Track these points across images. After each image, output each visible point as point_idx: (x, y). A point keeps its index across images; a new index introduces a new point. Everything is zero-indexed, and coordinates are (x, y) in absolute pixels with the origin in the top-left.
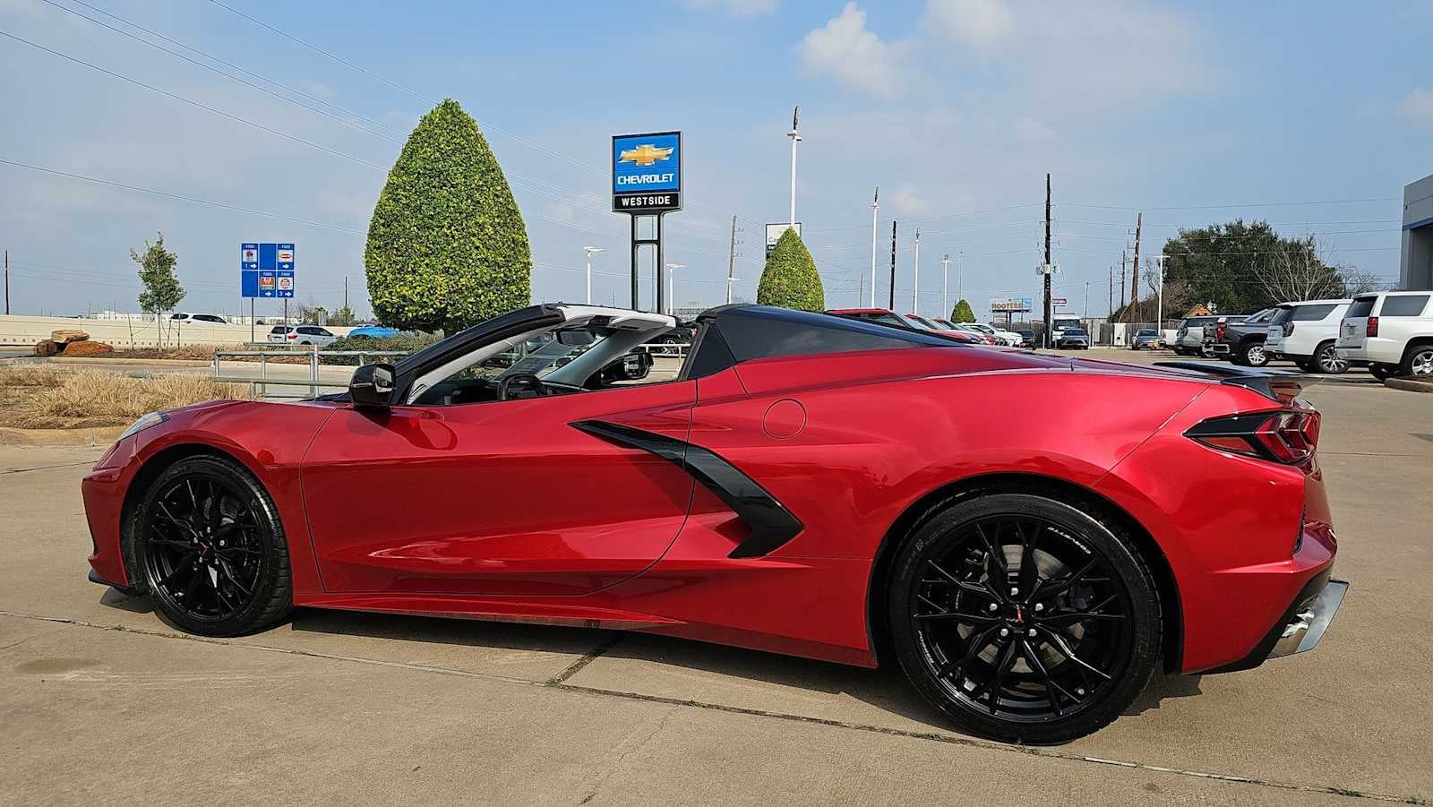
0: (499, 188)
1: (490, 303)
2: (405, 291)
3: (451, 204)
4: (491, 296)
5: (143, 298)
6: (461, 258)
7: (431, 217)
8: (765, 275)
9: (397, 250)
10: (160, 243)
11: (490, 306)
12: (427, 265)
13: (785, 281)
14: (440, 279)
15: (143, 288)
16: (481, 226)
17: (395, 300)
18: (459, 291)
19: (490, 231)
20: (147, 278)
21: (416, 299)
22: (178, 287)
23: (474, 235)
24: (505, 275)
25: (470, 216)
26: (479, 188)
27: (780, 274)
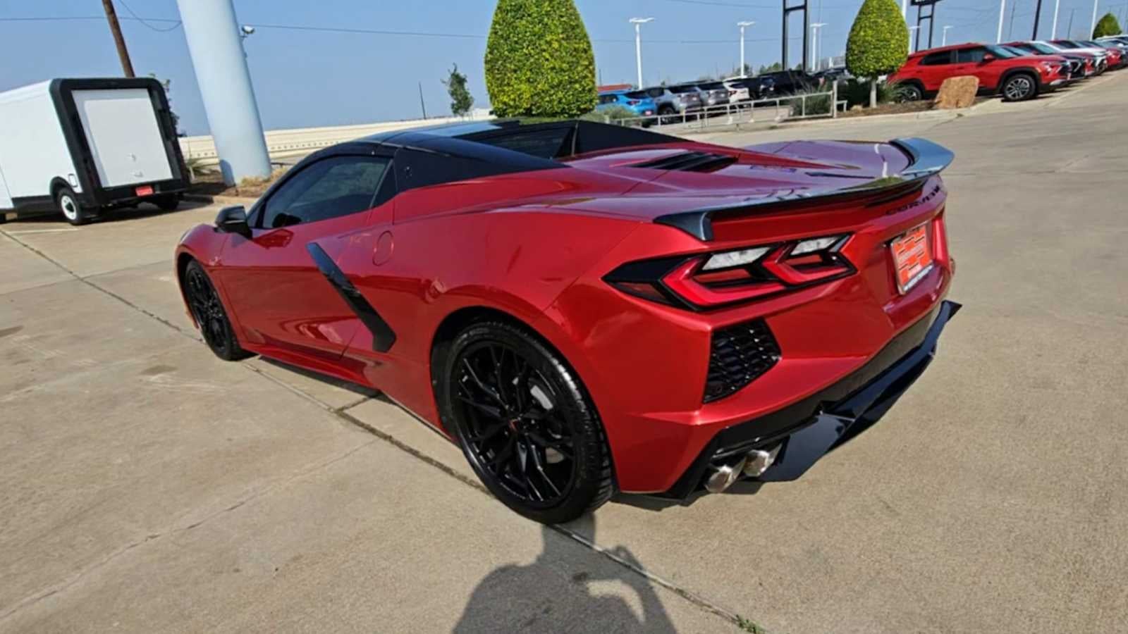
0: (564, 10)
1: (561, 99)
2: (506, 99)
3: (528, 30)
4: (560, 94)
5: (453, 105)
6: (537, 69)
7: (516, 42)
8: (853, 30)
9: (498, 70)
10: (455, 70)
11: (560, 102)
12: (516, 78)
13: (870, 32)
14: (524, 87)
15: (451, 100)
16: (549, 43)
17: (501, 106)
18: (538, 94)
19: (556, 45)
20: (453, 94)
21: (512, 103)
22: (469, 96)
23: (544, 51)
24: (570, 77)
25: (541, 37)
26: (548, 14)
27: (866, 26)
